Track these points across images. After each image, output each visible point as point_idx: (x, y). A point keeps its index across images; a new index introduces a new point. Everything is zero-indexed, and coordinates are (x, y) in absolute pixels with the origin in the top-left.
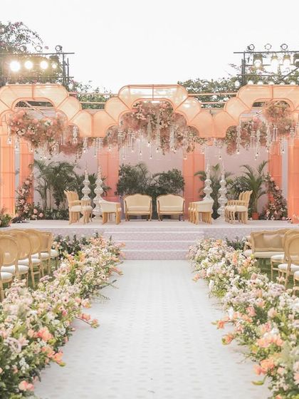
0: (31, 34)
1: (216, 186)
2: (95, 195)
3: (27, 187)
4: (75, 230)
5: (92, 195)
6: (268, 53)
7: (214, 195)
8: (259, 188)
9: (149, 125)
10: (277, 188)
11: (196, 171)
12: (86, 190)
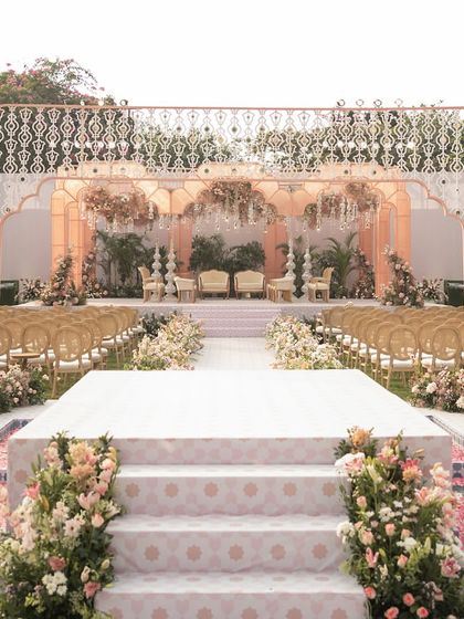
0: (83, 73)
1: (299, 261)
2: (167, 271)
3: (89, 261)
4: (153, 308)
5: (164, 271)
6: (360, 110)
7: (298, 271)
8: (348, 263)
9: (227, 200)
10: (367, 263)
11: (279, 243)
12: (156, 265)
